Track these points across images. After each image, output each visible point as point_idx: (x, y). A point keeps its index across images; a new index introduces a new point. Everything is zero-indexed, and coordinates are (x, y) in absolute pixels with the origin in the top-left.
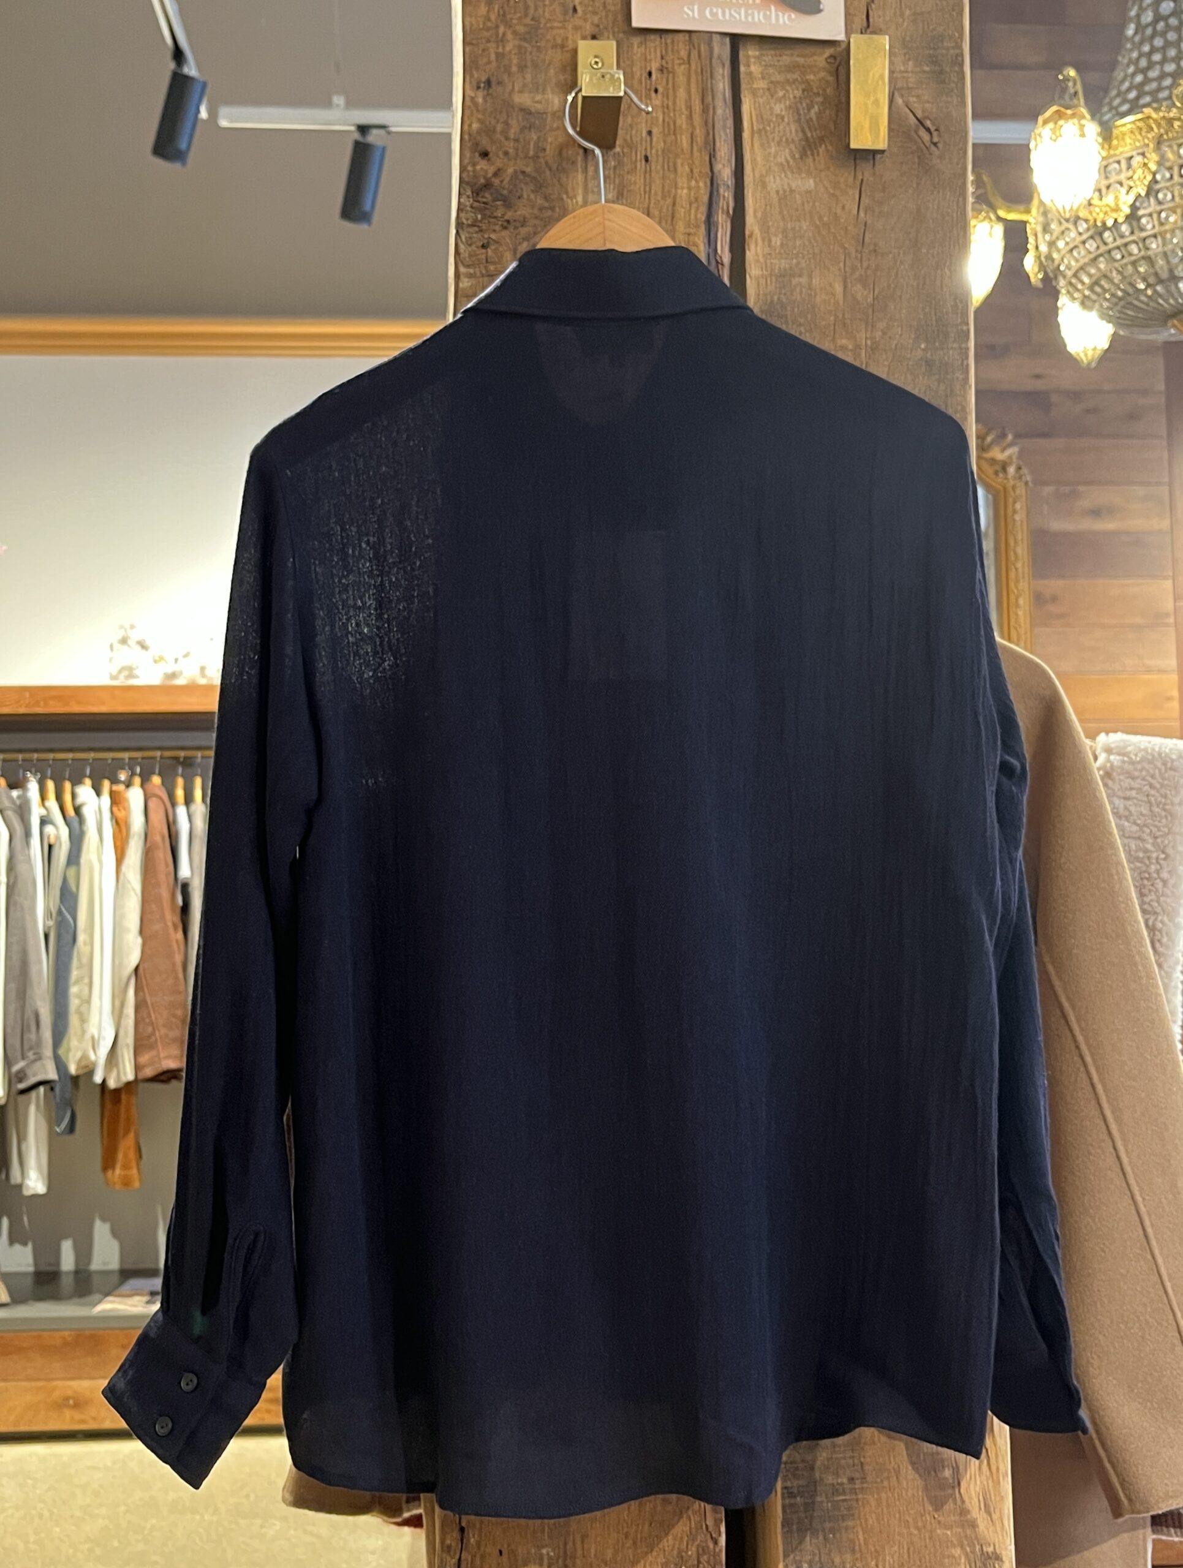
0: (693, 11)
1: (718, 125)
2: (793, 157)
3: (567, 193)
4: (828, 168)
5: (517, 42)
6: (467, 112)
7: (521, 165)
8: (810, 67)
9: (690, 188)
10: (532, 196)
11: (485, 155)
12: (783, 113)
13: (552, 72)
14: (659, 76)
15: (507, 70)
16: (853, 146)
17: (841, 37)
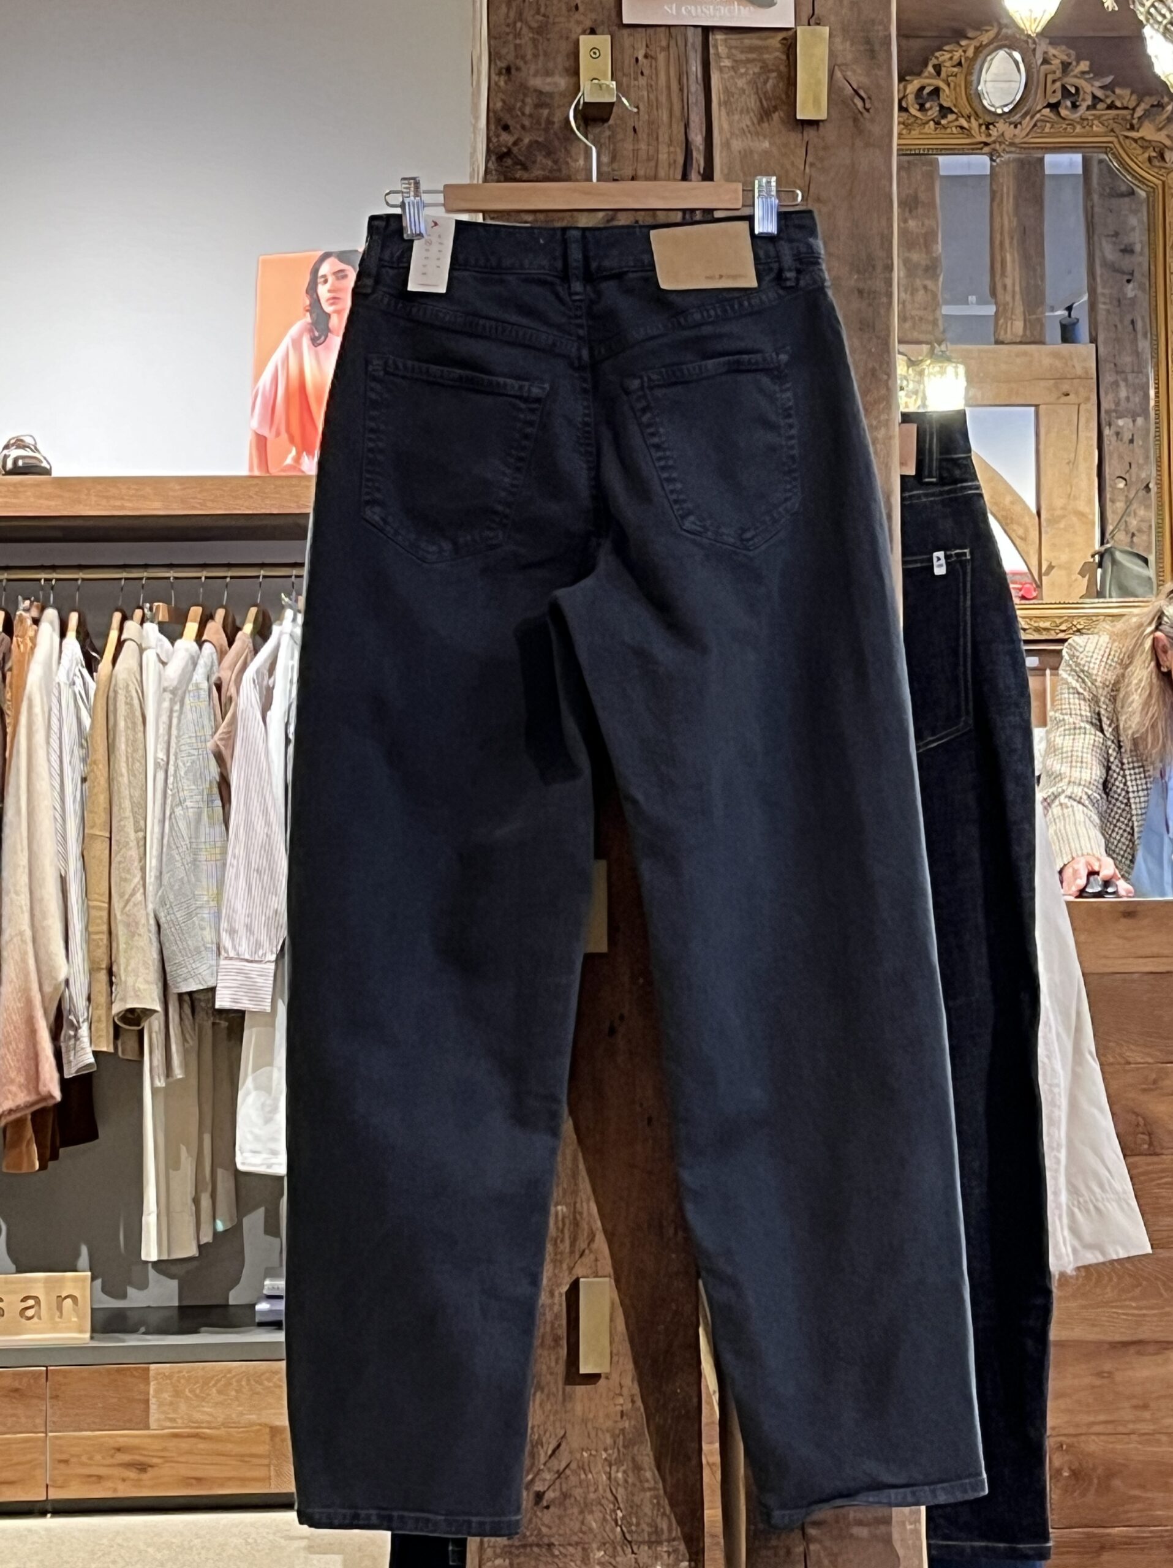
0: (671, 9)
1: (692, 99)
2: (753, 124)
3: (571, 157)
4: (780, 132)
5: (531, 35)
6: (492, 95)
7: (535, 136)
8: (766, 48)
9: (669, 153)
10: (544, 161)
11: (506, 128)
12: (745, 87)
13: (560, 59)
14: (645, 61)
15: (523, 58)
16: (798, 117)
17: (792, 25)
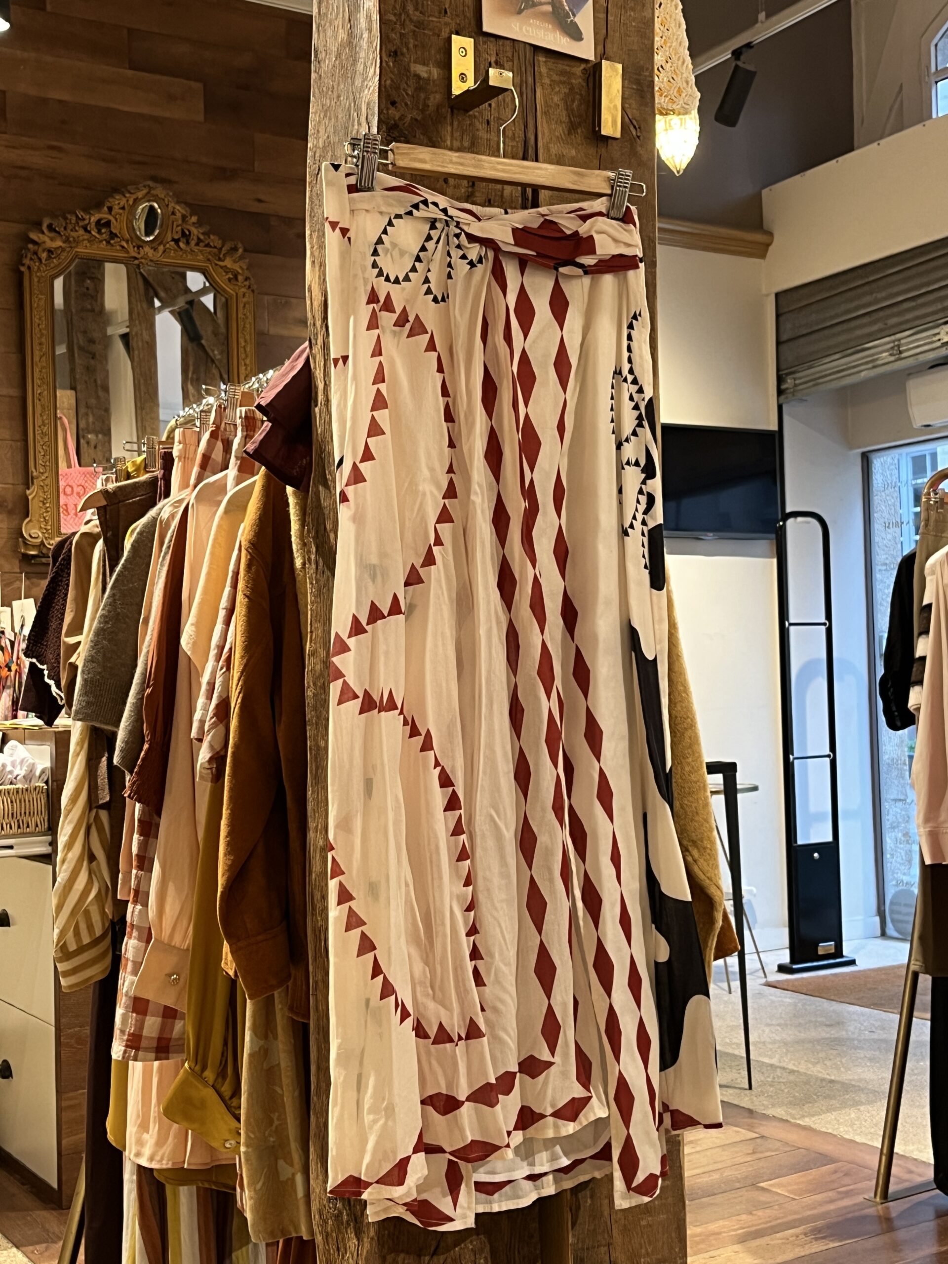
0: (516, 26)
2: (565, 133)
4: (582, 144)
5: (412, 27)
6: (383, 71)
7: (415, 114)
8: (573, 74)
10: (422, 137)
11: (393, 103)
12: (559, 103)
15: (406, 46)
16: (603, 133)
17: (592, 58)
